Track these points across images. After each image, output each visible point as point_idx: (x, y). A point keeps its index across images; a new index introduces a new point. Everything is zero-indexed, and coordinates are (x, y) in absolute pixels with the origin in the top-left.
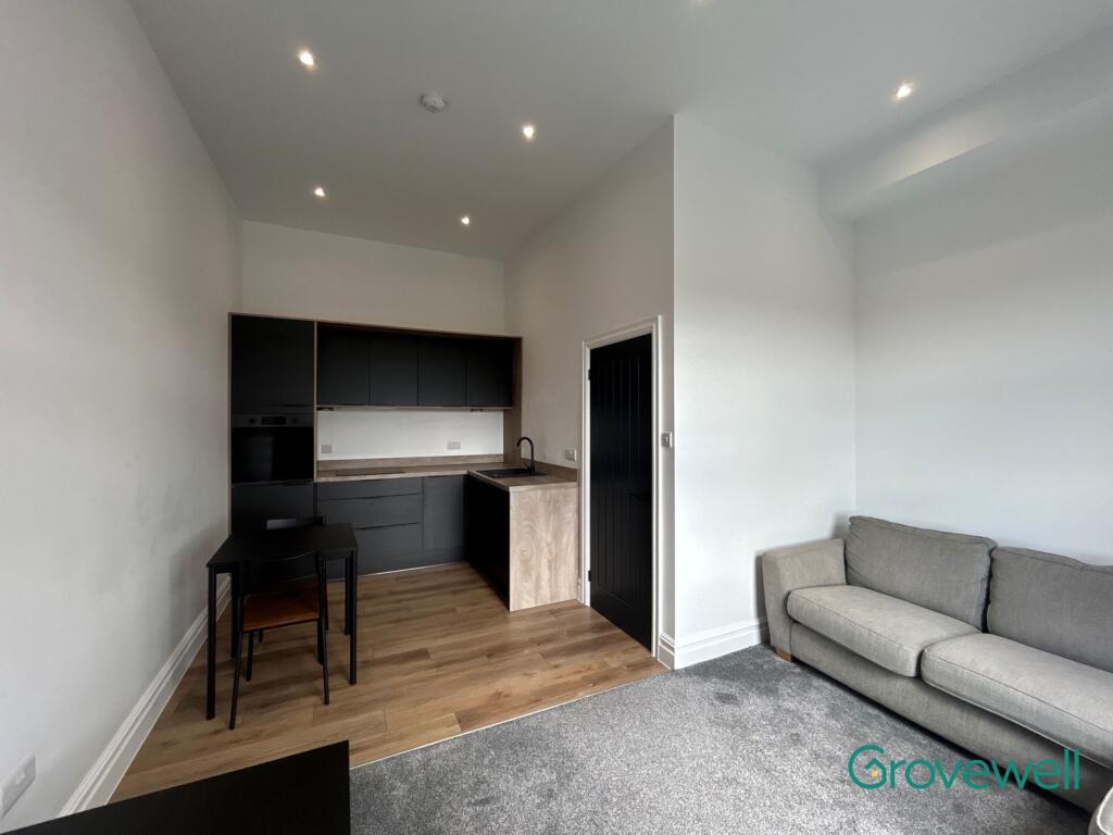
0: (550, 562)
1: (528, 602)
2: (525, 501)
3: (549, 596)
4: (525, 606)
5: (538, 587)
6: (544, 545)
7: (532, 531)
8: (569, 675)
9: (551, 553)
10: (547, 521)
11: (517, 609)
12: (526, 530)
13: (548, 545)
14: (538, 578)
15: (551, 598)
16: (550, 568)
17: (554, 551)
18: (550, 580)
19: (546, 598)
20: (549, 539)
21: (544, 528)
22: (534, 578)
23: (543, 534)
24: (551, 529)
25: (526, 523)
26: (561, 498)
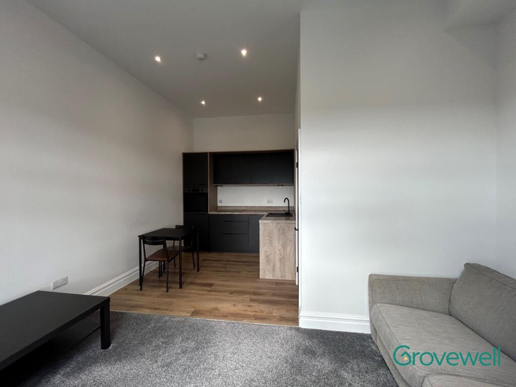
0: (280, 259)
1: (269, 276)
2: (267, 227)
3: (280, 275)
4: (267, 277)
5: (274, 270)
6: (277, 250)
7: (271, 243)
8: (251, 311)
9: (281, 255)
10: (279, 239)
11: (263, 278)
12: (268, 241)
13: (279, 250)
14: (274, 266)
15: (281, 277)
16: (280, 262)
17: (282, 253)
18: (280, 268)
19: (278, 276)
20: (280, 248)
21: (277, 242)
22: (272, 265)
23: (277, 245)
24: (281, 242)
25: (268, 238)
26: (286, 228)
